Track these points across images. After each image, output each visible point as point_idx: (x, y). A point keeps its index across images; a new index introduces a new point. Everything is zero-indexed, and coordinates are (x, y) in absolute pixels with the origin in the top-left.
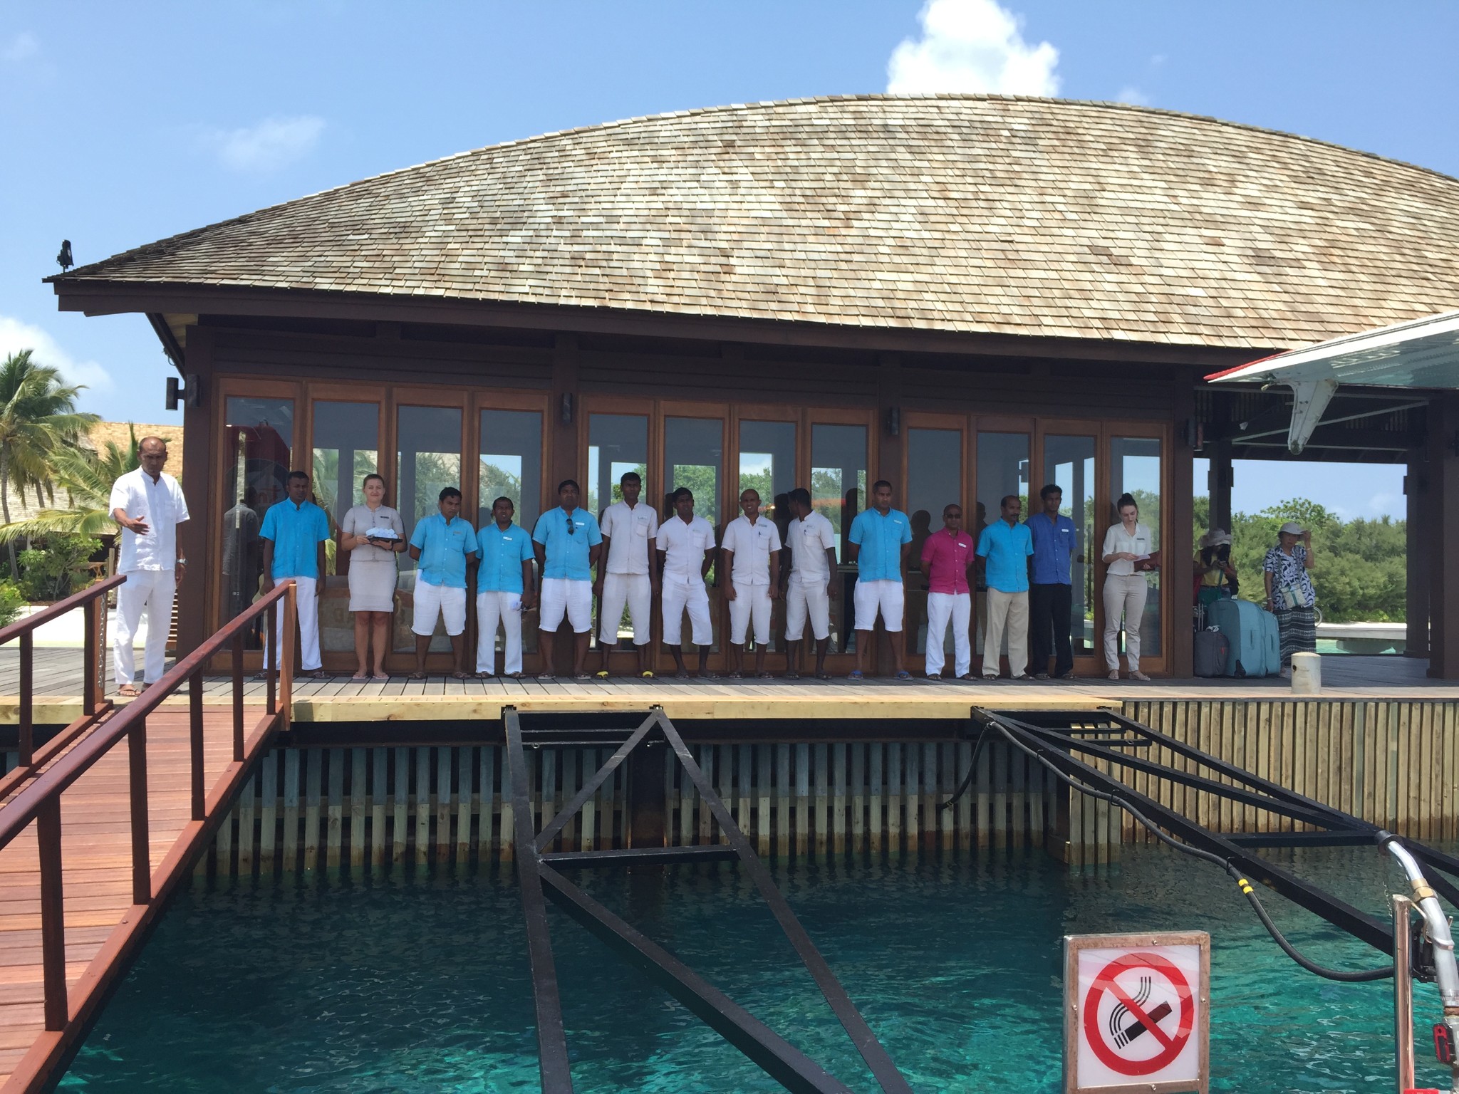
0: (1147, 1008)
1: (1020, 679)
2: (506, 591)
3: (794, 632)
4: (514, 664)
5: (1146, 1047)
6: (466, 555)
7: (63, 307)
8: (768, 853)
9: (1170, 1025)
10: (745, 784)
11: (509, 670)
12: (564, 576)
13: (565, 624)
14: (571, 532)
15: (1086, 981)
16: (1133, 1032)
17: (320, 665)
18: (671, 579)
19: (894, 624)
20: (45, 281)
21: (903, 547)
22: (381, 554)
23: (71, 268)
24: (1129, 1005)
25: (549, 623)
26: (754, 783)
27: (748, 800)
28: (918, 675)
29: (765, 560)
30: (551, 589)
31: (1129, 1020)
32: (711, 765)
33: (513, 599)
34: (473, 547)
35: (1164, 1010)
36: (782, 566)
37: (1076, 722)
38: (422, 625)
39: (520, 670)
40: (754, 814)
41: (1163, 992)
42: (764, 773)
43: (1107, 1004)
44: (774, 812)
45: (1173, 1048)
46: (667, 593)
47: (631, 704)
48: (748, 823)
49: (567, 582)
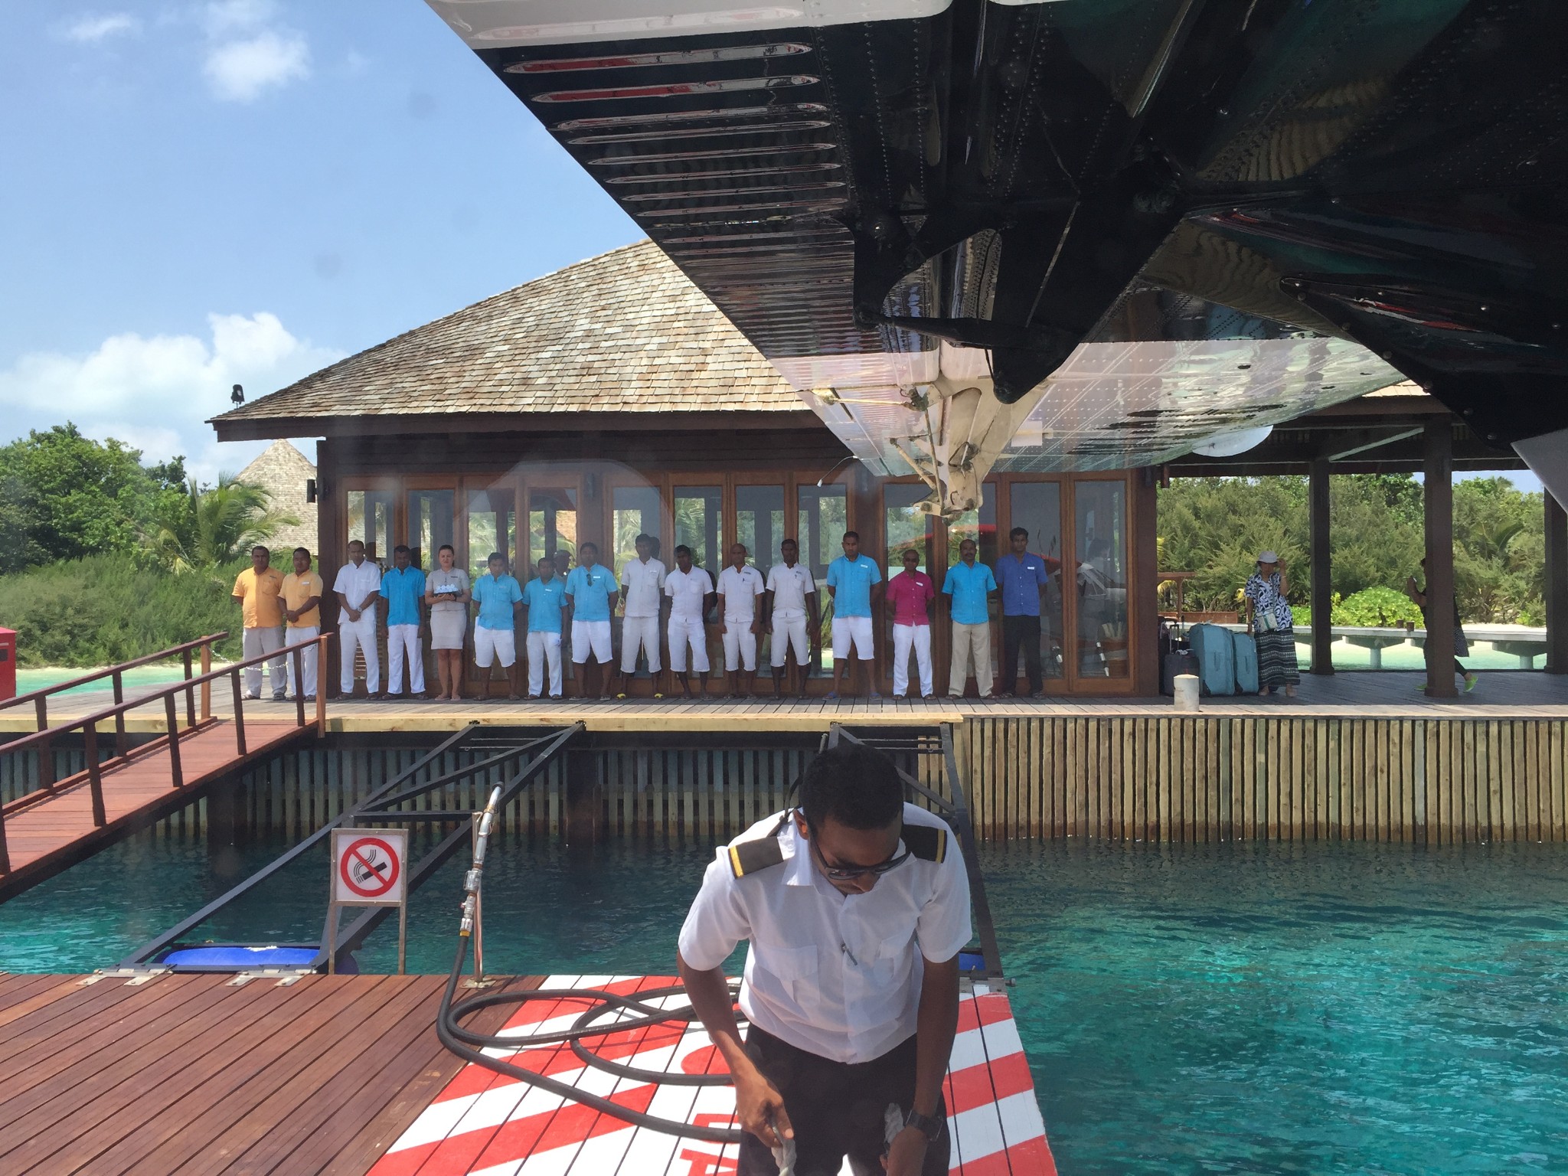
0: (374, 864)
1: (986, 698)
2: (546, 631)
3: (778, 659)
4: (556, 689)
5: (373, 883)
6: (513, 603)
7: (221, 439)
8: (692, 834)
9: (386, 874)
10: (673, 781)
11: (551, 693)
12: (585, 619)
13: (592, 657)
14: (590, 584)
15: (342, 850)
16: (366, 876)
17: (423, 690)
18: (675, 619)
19: (866, 652)
20: (206, 422)
21: (872, 587)
22: (451, 605)
23: (243, 404)
24: (363, 862)
25: (578, 656)
26: (680, 781)
27: (676, 794)
28: (886, 695)
29: (749, 600)
30: (579, 630)
31: (364, 870)
32: (646, 766)
33: (553, 638)
34: (518, 596)
35: (383, 866)
36: (765, 605)
37: (922, 735)
38: (482, 660)
39: (560, 693)
40: (681, 804)
41: (382, 857)
42: (688, 772)
43: (353, 861)
44: (696, 804)
45: (387, 886)
46: (671, 631)
47: (561, 720)
48: (676, 812)
49: (588, 624)
